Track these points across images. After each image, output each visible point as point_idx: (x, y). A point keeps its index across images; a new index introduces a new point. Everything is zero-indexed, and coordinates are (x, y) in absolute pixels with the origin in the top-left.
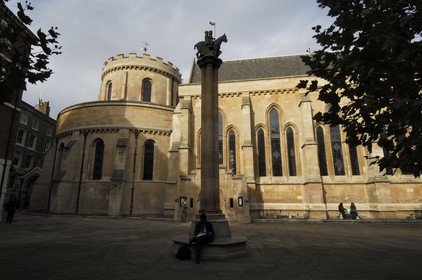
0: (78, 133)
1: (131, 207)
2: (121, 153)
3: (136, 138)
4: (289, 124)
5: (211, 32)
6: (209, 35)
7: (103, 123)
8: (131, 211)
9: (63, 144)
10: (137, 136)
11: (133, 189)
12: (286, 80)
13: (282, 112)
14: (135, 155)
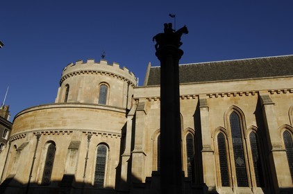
0: (32, 134)
2: (72, 157)
3: (89, 141)
5: (170, 25)
6: (168, 27)
7: (57, 125)
9: (15, 146)
10: (89, 138)
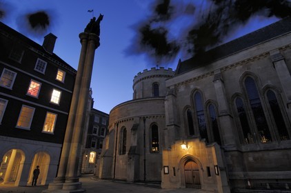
1: (145, 174)
2: (134, 134)
3: (145, 123)
4: (268, 87)
8: (145, 178)
10: (144, 120)
11: (145, 160)
12: (254, 49)
13: (256, 77)
14: (145, 134)
